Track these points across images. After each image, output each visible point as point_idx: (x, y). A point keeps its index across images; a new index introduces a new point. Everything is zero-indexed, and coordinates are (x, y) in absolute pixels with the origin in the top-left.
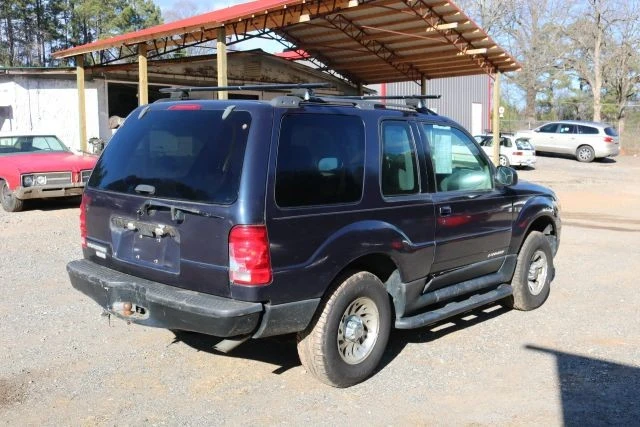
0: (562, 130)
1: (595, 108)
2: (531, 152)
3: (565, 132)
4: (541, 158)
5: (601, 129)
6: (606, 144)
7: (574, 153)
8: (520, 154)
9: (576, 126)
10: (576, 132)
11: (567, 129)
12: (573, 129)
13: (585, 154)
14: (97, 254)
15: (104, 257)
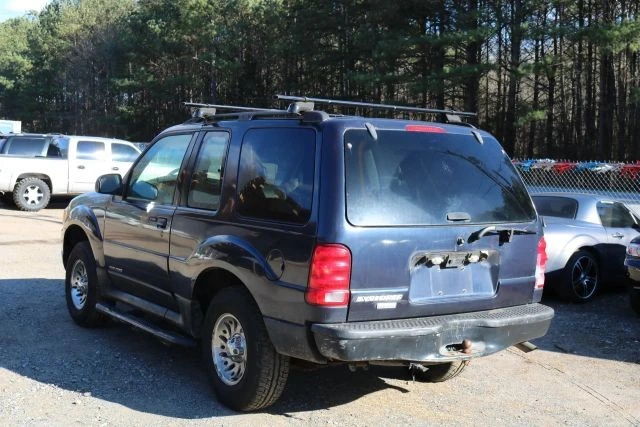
14: (380, 306)
15: (393, 306)
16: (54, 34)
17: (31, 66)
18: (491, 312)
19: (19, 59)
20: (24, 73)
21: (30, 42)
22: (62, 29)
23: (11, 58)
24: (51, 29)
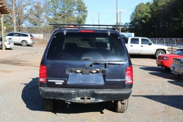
0: (16, 35)
1: (14, 27)
2: (13, 43)
3: (17, 36)
4: (15, 46)
5: (29, 35)
6: (31, 40)
7: (20, 43)
8: (10, 44)
9: (20, 34)
10: (20, 36)
11: (17, 35)
12: (19, 35)
13: (24, 44)
14: (56, 83)
15: (61, 84)
16: (157, 6)
17: (151, 16)
18: (104, 89)
19: (147, 14)
20: (148, 19)
21: (151, 9)
22: (160, 4)
23: (145, 14)
24: (156, 5)
